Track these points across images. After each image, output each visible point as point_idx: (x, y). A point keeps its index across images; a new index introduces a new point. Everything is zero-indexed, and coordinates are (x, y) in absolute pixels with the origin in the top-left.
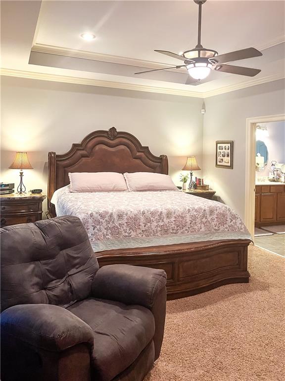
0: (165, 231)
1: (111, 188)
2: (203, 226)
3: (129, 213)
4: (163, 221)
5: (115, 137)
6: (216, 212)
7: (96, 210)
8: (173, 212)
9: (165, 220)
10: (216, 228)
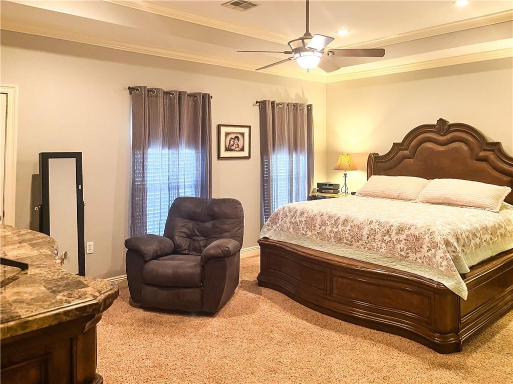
0: (339, 240)
5: (447, 132)
10: (403, 253)
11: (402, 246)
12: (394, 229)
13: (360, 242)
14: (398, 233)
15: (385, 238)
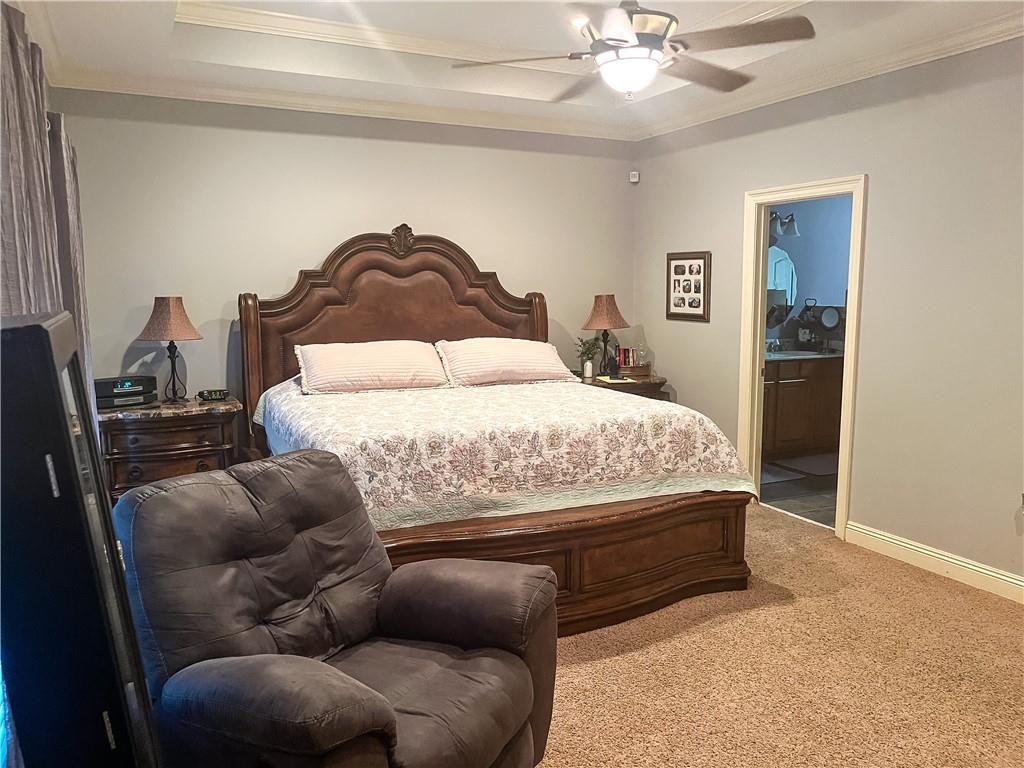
0: (545, 478)
1: (407, 379)
2: (636, 463)
3: (457, 438)
4: (540, 454)
5: (410, 251)
6: (668, 430)
7: (375, 433)
8: (564, 433)
9: (545, 451)
10: (669, 466)
11: (666, 454)
13: (592, 472)
15: (637, 450)
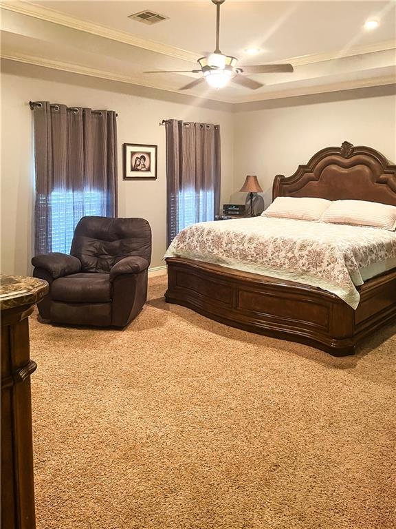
0: (244, 257)
10: (304, 268)
11: (304, 261)
12: (298, 246)
13: (265, 259)
14: (300, 250)
15: (288, 255)
